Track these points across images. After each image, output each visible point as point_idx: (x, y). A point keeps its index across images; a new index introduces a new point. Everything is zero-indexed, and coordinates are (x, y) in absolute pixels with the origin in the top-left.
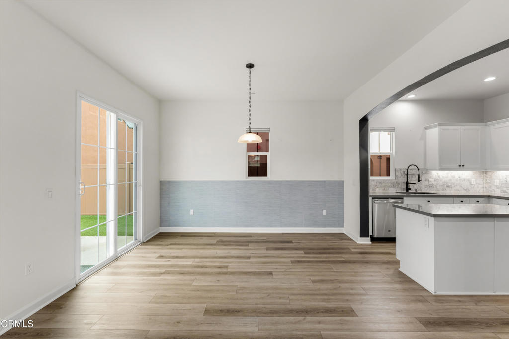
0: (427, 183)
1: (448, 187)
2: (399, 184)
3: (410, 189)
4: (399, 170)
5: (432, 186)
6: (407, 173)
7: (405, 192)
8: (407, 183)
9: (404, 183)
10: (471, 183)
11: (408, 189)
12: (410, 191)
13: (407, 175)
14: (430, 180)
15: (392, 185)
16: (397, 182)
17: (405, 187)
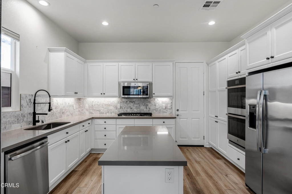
1: (63, 113)
2: (24, 116)
3: (38, 121)
4: (25, 97)
5: (53, 115)
6: (35, 100)
7: (31, 126)
8: (34, 114)
9: (30, 114)
10: (73, 108)
11: (35, 122)
12: (38, 124)
13: (34, 103)
15: (16, 120)
16: (22, 114)
17: (31, 119)
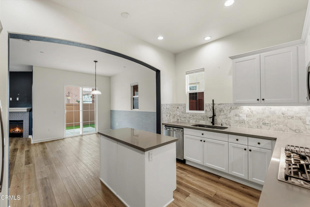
0: (237, 118)
5: (242, 122)
14: (240, 115)
